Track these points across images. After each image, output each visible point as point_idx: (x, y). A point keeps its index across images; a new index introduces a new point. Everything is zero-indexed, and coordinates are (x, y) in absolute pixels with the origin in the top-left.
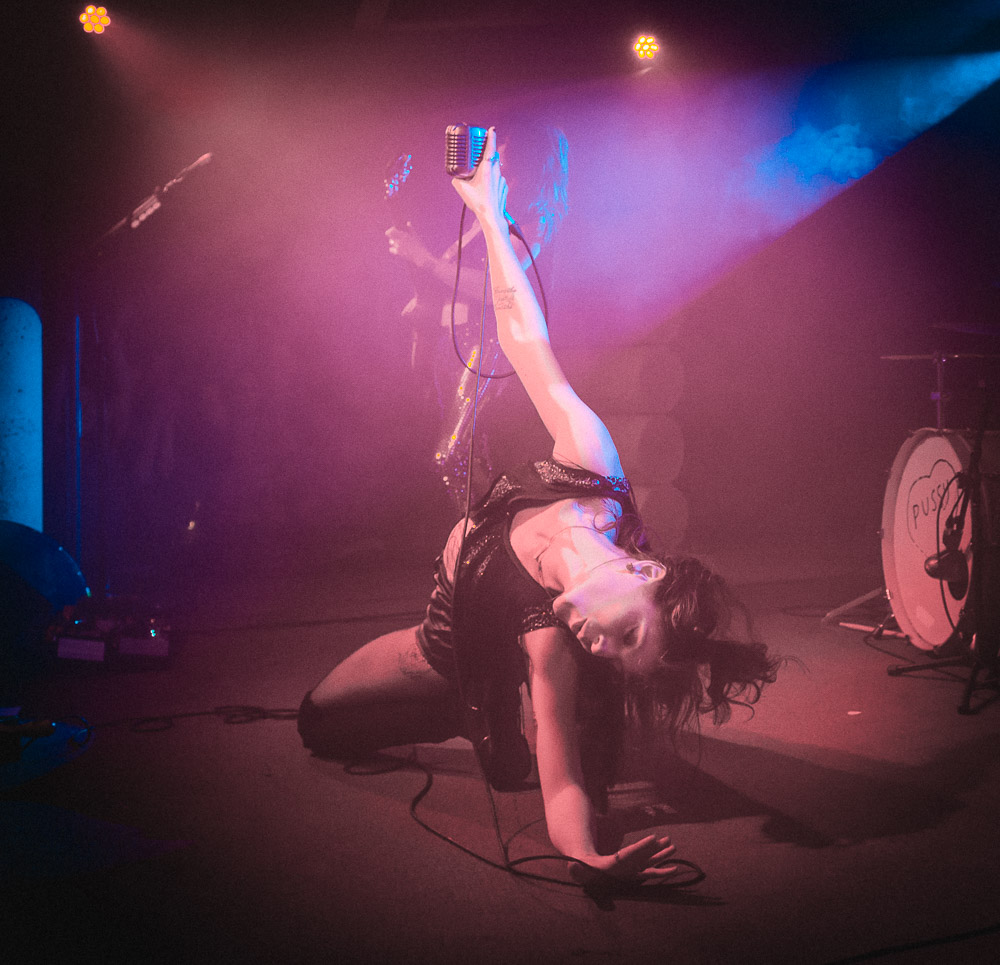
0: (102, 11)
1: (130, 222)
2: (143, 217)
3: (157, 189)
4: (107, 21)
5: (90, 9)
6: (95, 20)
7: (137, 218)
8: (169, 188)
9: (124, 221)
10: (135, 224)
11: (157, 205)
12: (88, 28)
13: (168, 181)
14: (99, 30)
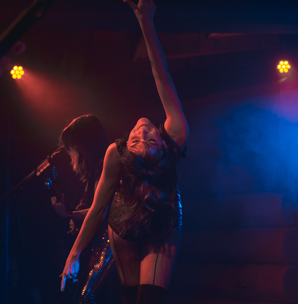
0: (20, 68)
1: (36, 172)
2: (42, 170)
3: (48, 156)
4: (22, 73)
5: (15, 68)
6: (17, 72)
7: (39, 171)
8: (54, 156)
9: (33, 172)
10: (38, 174)
11: (48, 165)
12: (14, 77)
13: (53, 153)
14: (19, 77)
